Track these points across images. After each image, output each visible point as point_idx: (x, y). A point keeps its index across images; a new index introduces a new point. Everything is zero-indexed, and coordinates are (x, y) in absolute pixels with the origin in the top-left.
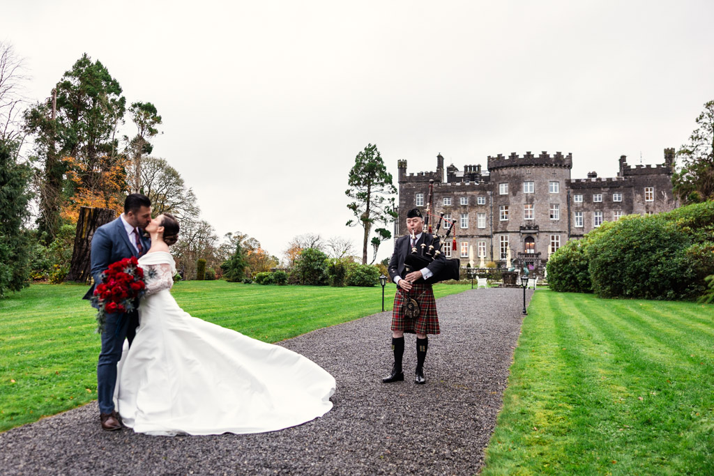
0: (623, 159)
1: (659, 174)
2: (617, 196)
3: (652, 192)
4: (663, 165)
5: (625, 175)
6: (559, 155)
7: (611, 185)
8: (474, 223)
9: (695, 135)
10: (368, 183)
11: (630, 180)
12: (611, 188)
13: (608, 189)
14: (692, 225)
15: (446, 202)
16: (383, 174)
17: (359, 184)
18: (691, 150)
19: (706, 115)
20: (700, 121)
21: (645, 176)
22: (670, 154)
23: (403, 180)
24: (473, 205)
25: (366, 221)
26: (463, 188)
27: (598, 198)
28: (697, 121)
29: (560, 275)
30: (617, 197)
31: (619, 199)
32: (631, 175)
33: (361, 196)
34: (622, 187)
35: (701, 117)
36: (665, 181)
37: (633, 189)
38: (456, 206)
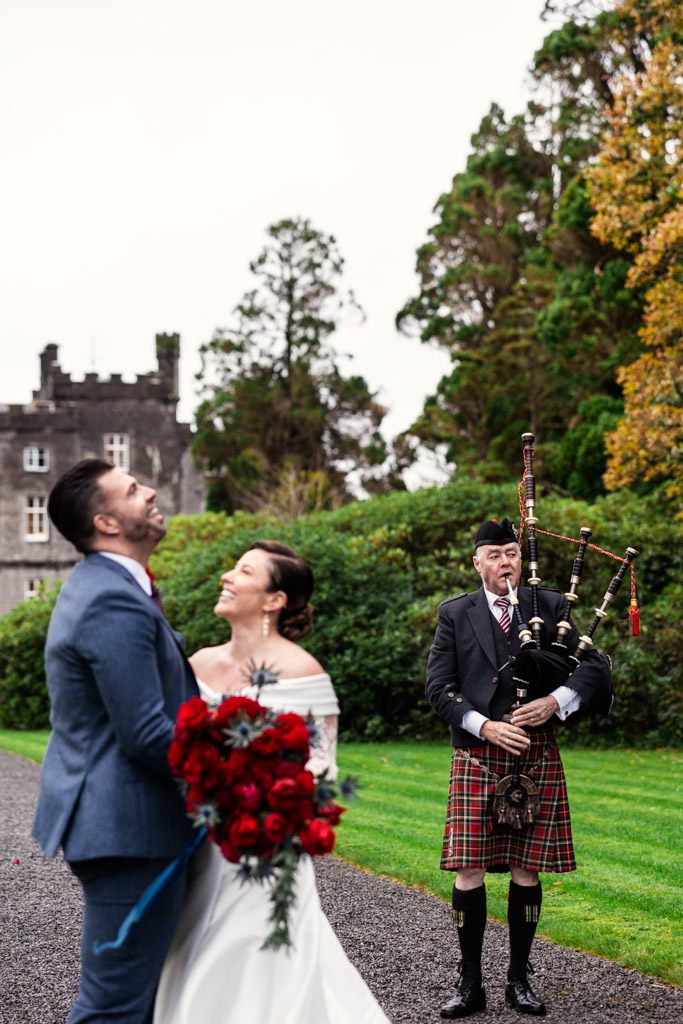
0: (49, 354)
1: (142, 399)
2: (36, 456)
3: (125, 448)
4: (152, 375)
5: (57, 397)
9: (247, 305)
11: (71, 411)
12: (20, 431)
13: (10, 435)
14: (404, 543)
18: (235, 340)
19: (273, 256)
20: (260, 268)
21: (106, 404)
22: (168, 348)
28: (253, 268)
29: (26, 680)
31: (41, 462)
32: (72, 398)
34: (48, 431)
35: (262, 261)
36: (156, 420)
37: (76, 437)
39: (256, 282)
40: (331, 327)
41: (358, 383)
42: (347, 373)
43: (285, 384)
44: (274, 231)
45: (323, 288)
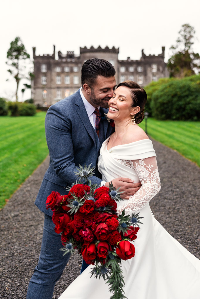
0: (143, 51)
1: (159, 59)
3: (156, 67)
4: (161, 54)
5: (144, 59)
6: (114, 48)
7: (137, 63)
8: (72, 81)
10: (17, 58)
13: (136, 65)
15: (58, 70)
16: (25, 53)
17: (12, 59)
21: (152, 59)
22: (163, 49)
23: (35, 57)
24: (72, 71)
25: (17, 79)
26: (67, 63)
27: (132, 69)
30: (140, 69)
32: (147, 59)
33: (14, 64)
34: (142, 64)
36: (161, 62)
37: (147, 65)
38: (63, 72)
39: (179, 36)
40: (193, 43)
41: (198, 54)
42: (195, 52)
43: (184, 55)
44: (183, 26)
45: (191, 37)
